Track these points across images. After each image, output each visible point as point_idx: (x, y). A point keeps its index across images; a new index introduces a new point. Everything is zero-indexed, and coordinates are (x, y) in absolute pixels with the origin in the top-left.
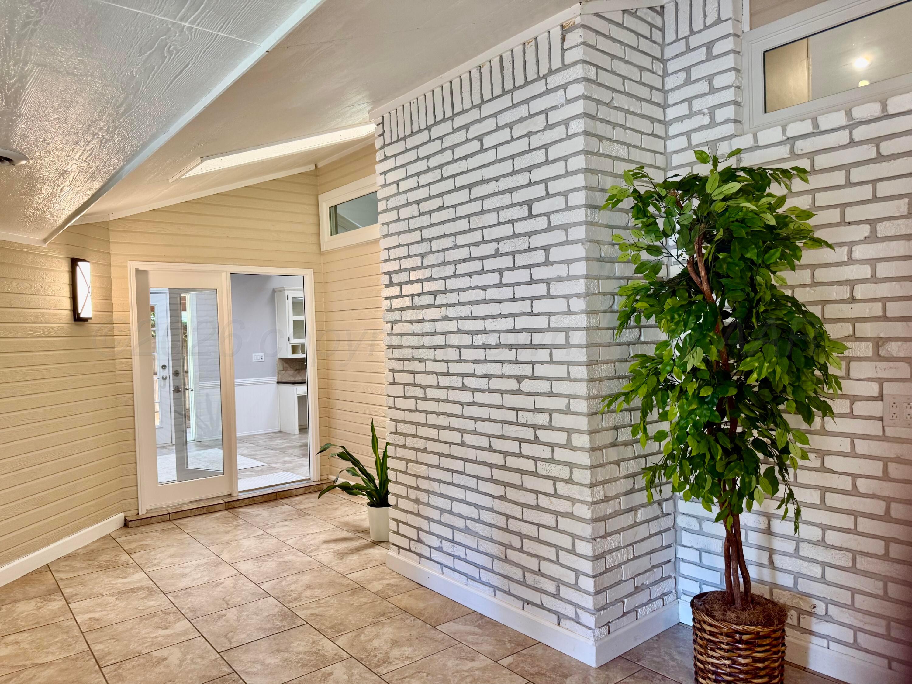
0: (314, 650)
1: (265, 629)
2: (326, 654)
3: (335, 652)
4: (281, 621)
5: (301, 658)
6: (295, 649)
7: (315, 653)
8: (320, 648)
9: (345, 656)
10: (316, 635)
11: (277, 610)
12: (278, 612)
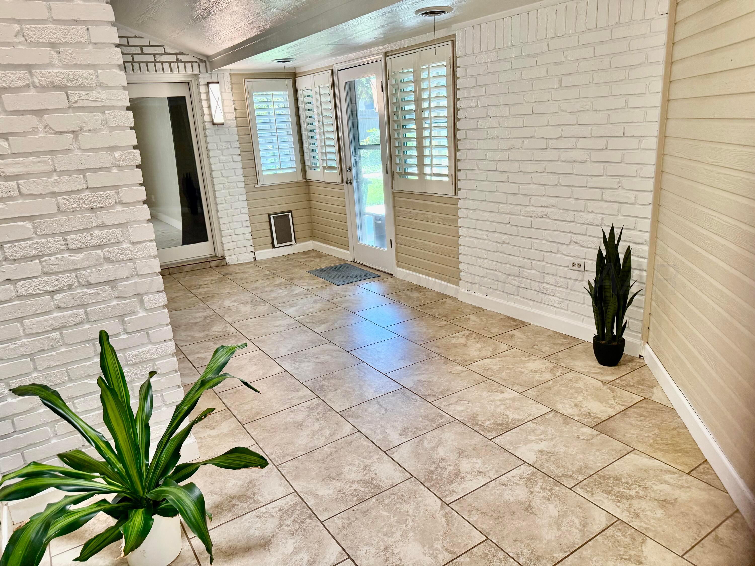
0: (298, 364)
1: (335, 379)
2: (290, 361)
3: (284, 362)
4: (323, 385)
5: (306, 359)
6: (311, 364)
7: (297, 362)
8: (294, 365)
9: (277, 360)
10: (296, 374)
11: (329, 397)
12: (328, 393)
